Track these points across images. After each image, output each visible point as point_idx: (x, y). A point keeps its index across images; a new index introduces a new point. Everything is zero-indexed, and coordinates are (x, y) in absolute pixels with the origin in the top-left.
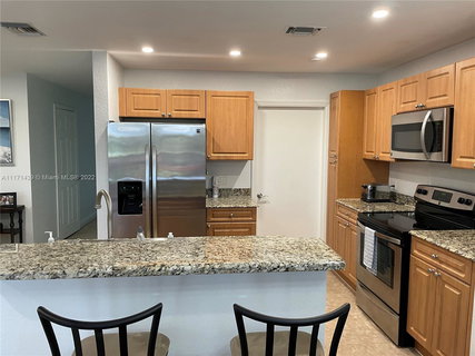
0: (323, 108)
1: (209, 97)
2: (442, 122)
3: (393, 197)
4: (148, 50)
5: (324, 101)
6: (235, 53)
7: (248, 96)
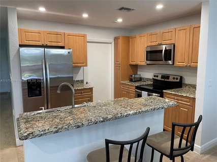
0: (111, 43)
1: (66, 36)
2: (171, 50)
3: (141, 79)
4: (42, 9)
5: (112, 40)
6: (85, 16)
7: (84, 36)
